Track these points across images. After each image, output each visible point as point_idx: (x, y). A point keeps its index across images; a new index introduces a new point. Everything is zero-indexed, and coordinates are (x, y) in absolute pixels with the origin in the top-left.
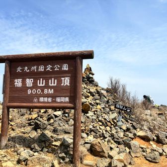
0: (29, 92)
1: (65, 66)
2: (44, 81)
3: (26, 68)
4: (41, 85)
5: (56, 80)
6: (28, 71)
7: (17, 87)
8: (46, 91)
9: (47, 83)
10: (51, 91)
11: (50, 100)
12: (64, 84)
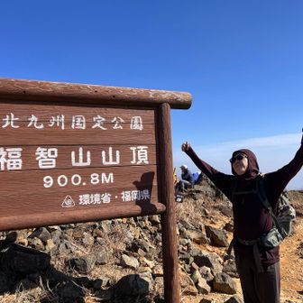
0: (48, 182)
1: (136, 121)
2: (89, 153)
3: (34, 118)
4: (81, 164)
5: (118, 152)
6: (42, 127)
7: (6, 171)
8: (94, 179)
9: (96, 158)
10: (108, 179)
11: (106, 198)
12: (137, 160)
